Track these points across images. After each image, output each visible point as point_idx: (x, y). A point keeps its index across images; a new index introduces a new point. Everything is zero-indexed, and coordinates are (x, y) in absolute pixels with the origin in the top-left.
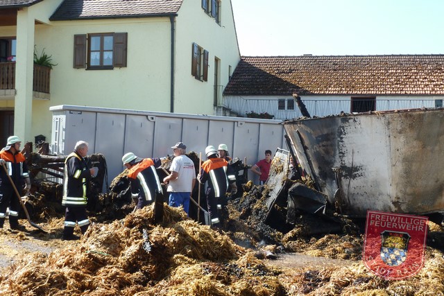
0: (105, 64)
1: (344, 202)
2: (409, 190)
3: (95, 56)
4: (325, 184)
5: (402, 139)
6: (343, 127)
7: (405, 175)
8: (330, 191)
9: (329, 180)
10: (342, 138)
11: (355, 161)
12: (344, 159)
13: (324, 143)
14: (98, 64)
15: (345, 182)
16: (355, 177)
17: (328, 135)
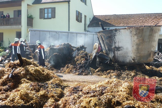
0: (49, 17)
1: (116, 59)
2: (138, 55)
3: (46, 15)
4: (110, 53)
5: (136, 37)
6: (115, 33)
7: (137, 50)
8: (111, 55)
9: (111, 52)
10: (115, 37)
11: (119, 45)
12: (116, 44)
13: (109, 39)
14: (47, 17)
15: (116, 52)
16: (119, 50)
17: (110, 36)
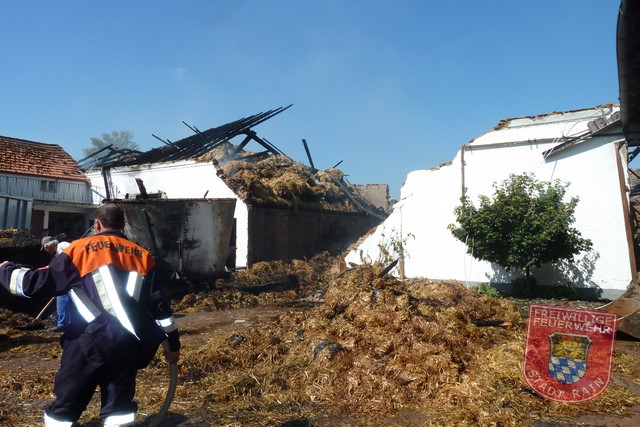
2: (220, 256)
7: (220, 245)
9: (170, 251)
10: (187, 218)
11: (195, 236)
12: (187, 234)
13: (173, 221)
15: (185, 252)
16: (193, 248)
17: (176, 215)
